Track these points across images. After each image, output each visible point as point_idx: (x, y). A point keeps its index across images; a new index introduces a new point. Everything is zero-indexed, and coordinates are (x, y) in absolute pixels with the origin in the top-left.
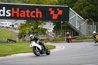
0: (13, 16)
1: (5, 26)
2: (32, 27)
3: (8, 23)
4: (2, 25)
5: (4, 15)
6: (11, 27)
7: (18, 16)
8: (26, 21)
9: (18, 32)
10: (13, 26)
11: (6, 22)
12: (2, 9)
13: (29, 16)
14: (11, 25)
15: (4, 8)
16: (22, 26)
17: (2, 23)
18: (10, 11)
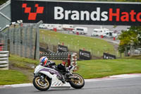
0: (111, 20)
1: (99, 34)
2: (139, 35)
3: (103, 30)
4: (96, 34)
5: (98, 19)
7: (118, 20)
8: (129, 27)
9: (118, 42)
10: (111, 34)
11: (102, 29)
12: (96, 11)
14: (107, 34)
15: (98, 9)
16: (124, 35)
18: (106, 13)
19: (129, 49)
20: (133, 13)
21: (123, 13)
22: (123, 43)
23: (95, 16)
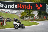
0: (18, 8)
2: (27, 13)
4: (13, 13)
6: (17, 13)
7: (20, 8)
8: (24, 10)
9: (20, 16)
10: (18, 13)
11: (15, 11)
13: (26, 8)
16: (22, 13)
17: (13, 11)
19: (24, 18)
20: (25, 6)
21: (22, 6)
22: (22, 16)
23: (13, 6)
